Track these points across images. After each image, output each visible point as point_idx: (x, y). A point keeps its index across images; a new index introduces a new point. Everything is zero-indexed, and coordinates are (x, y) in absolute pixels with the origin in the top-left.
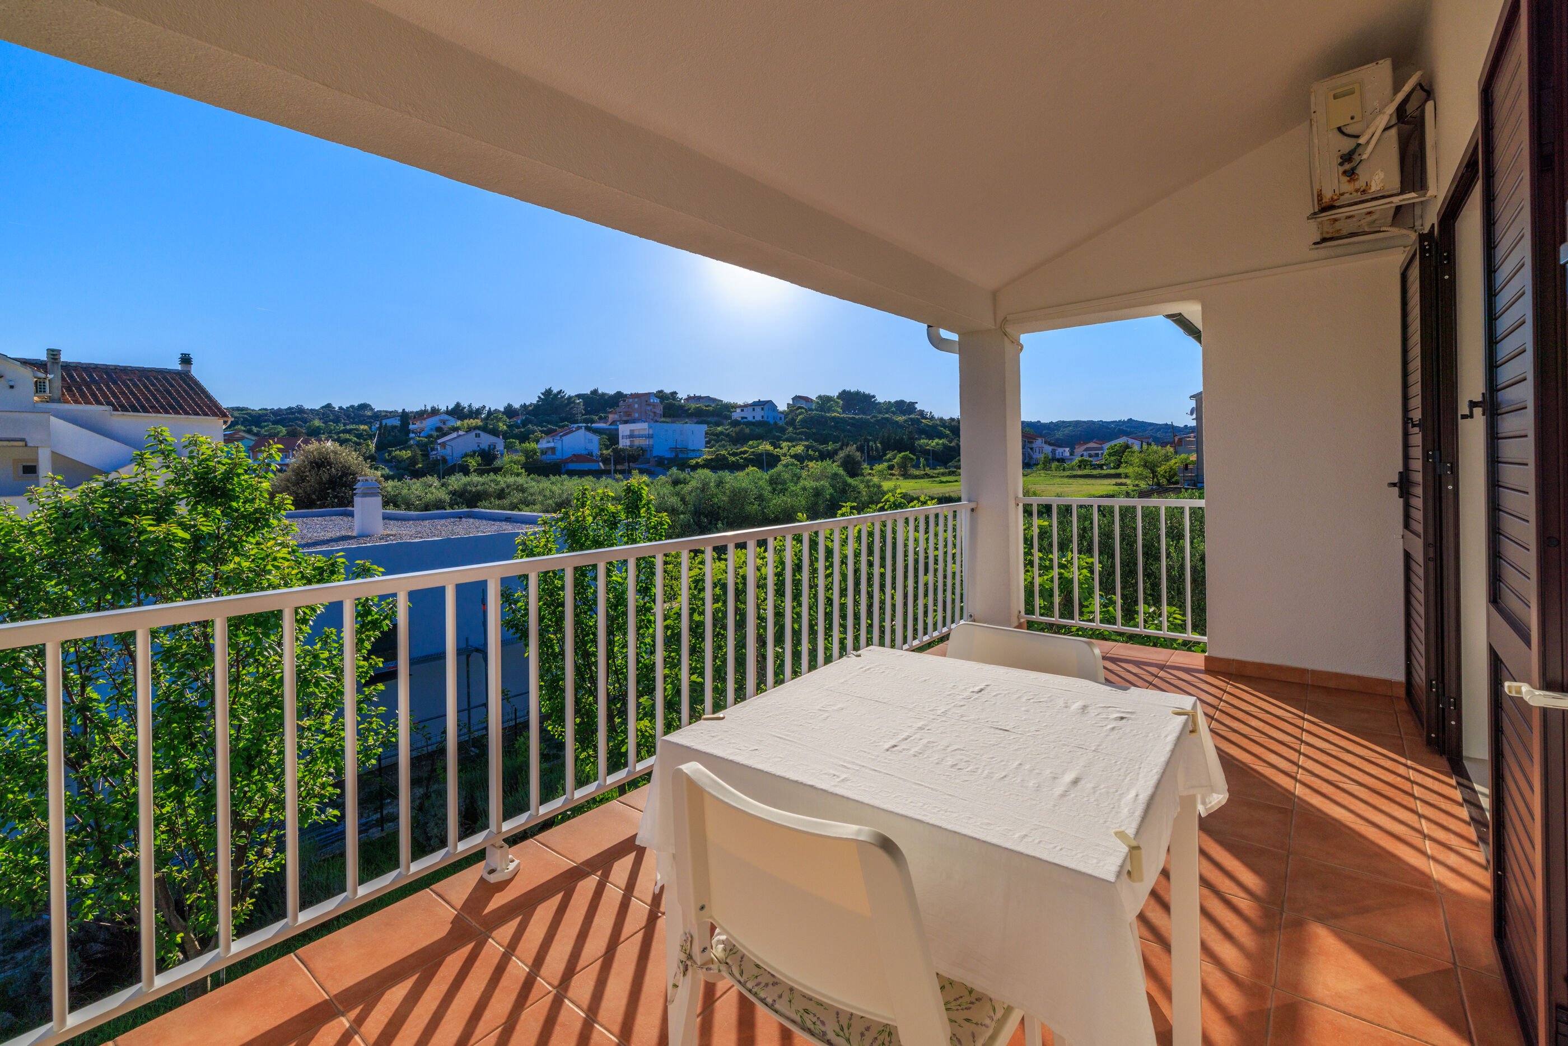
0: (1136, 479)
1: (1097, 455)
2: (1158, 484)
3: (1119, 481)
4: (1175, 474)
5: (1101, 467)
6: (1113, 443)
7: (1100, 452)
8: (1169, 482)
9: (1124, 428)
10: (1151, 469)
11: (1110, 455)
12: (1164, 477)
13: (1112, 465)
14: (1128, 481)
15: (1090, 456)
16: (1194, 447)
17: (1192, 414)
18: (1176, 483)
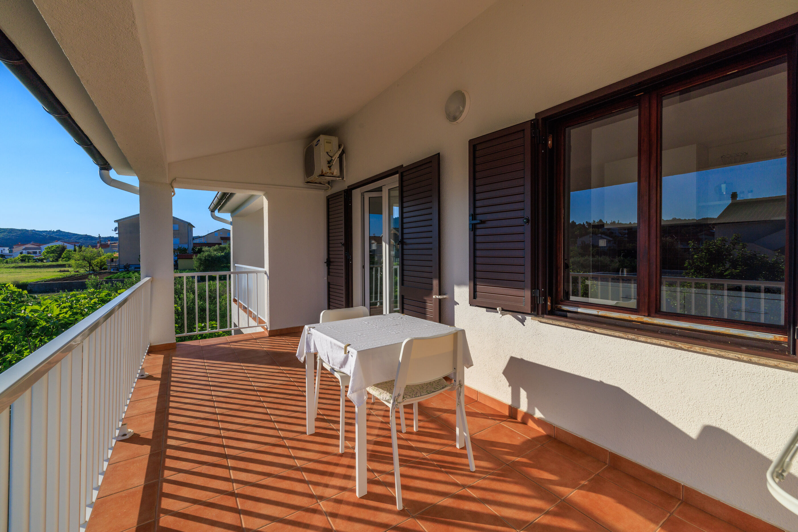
0: (77, 267)
1: (35, 253)
2: (93, 270)
3: (62, 269)
4: (104, 264)
5: (42, 260)
6: (50, 245)
7: (38, 251)
8: (100, 268)
9: (53, 235)
10: (88, 262)
11: (48, 252)
12: (97, 266)
13: (51, 259)
14: (70, 269)
15: (29, 253)
16: (117, 249)
17: (115, 230)
18: (104, 269)
